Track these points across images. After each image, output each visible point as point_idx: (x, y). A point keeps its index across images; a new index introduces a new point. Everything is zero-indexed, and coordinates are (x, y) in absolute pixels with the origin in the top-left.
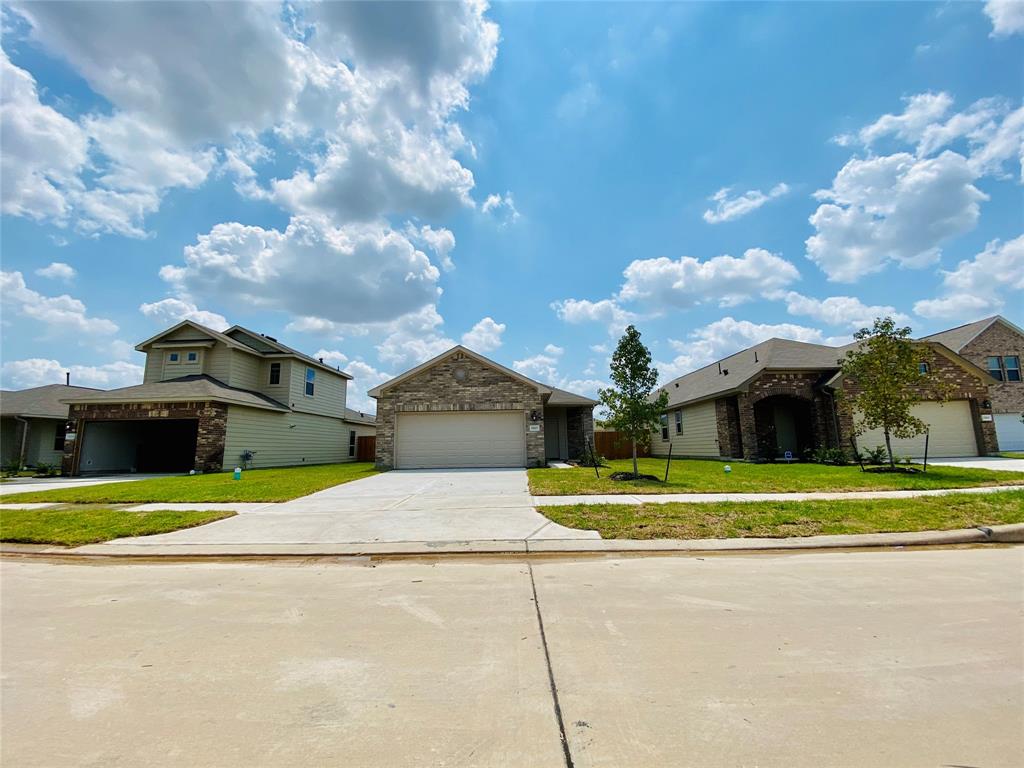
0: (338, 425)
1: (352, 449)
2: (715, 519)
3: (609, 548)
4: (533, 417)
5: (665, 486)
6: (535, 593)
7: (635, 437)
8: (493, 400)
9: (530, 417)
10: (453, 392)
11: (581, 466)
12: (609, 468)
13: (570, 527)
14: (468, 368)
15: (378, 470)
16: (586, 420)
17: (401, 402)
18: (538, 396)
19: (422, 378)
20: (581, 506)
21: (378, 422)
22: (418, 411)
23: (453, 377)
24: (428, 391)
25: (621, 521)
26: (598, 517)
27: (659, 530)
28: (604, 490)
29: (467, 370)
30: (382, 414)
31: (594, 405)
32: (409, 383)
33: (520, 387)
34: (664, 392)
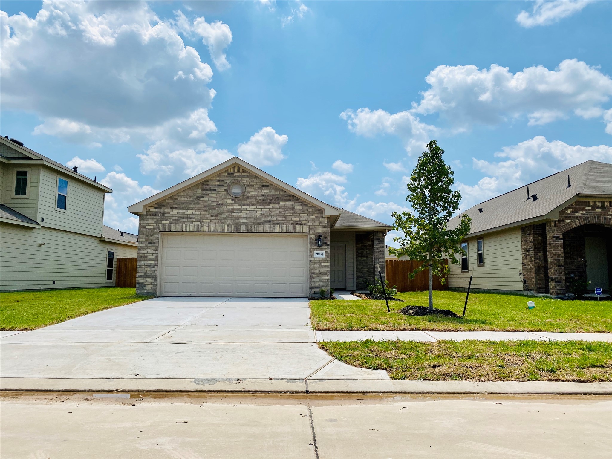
0: (95, 244)
1: (110, 273)
2: (516, 359)
3: (398, 390)
4: (319, 241)
5: (462, 323)
6: (314, 437)
7: (432, 267)
8: (273, 221)
9: (314, 241)
10: (228, 211)
11: (369, 298)
12: (402, 301)
13: (356, 366)
14: (246, 183)
15: (140, 297)
16: (377, 247)
17: (167, 220)
18: (324, 218)
19: (192, 193)
20: (368, 342)
21: (140, 243)
22: (186, 231)
23: (228, 193)
24: (199, 209)
25: (412, 360)
26: (387, 355)
27: (454, 371)
28: (395, 325)
29: (244, 186)
30: (145, 233)
31: (387, 230)
32: (177, 199)
33: (304, 208)
34: (466, 218)
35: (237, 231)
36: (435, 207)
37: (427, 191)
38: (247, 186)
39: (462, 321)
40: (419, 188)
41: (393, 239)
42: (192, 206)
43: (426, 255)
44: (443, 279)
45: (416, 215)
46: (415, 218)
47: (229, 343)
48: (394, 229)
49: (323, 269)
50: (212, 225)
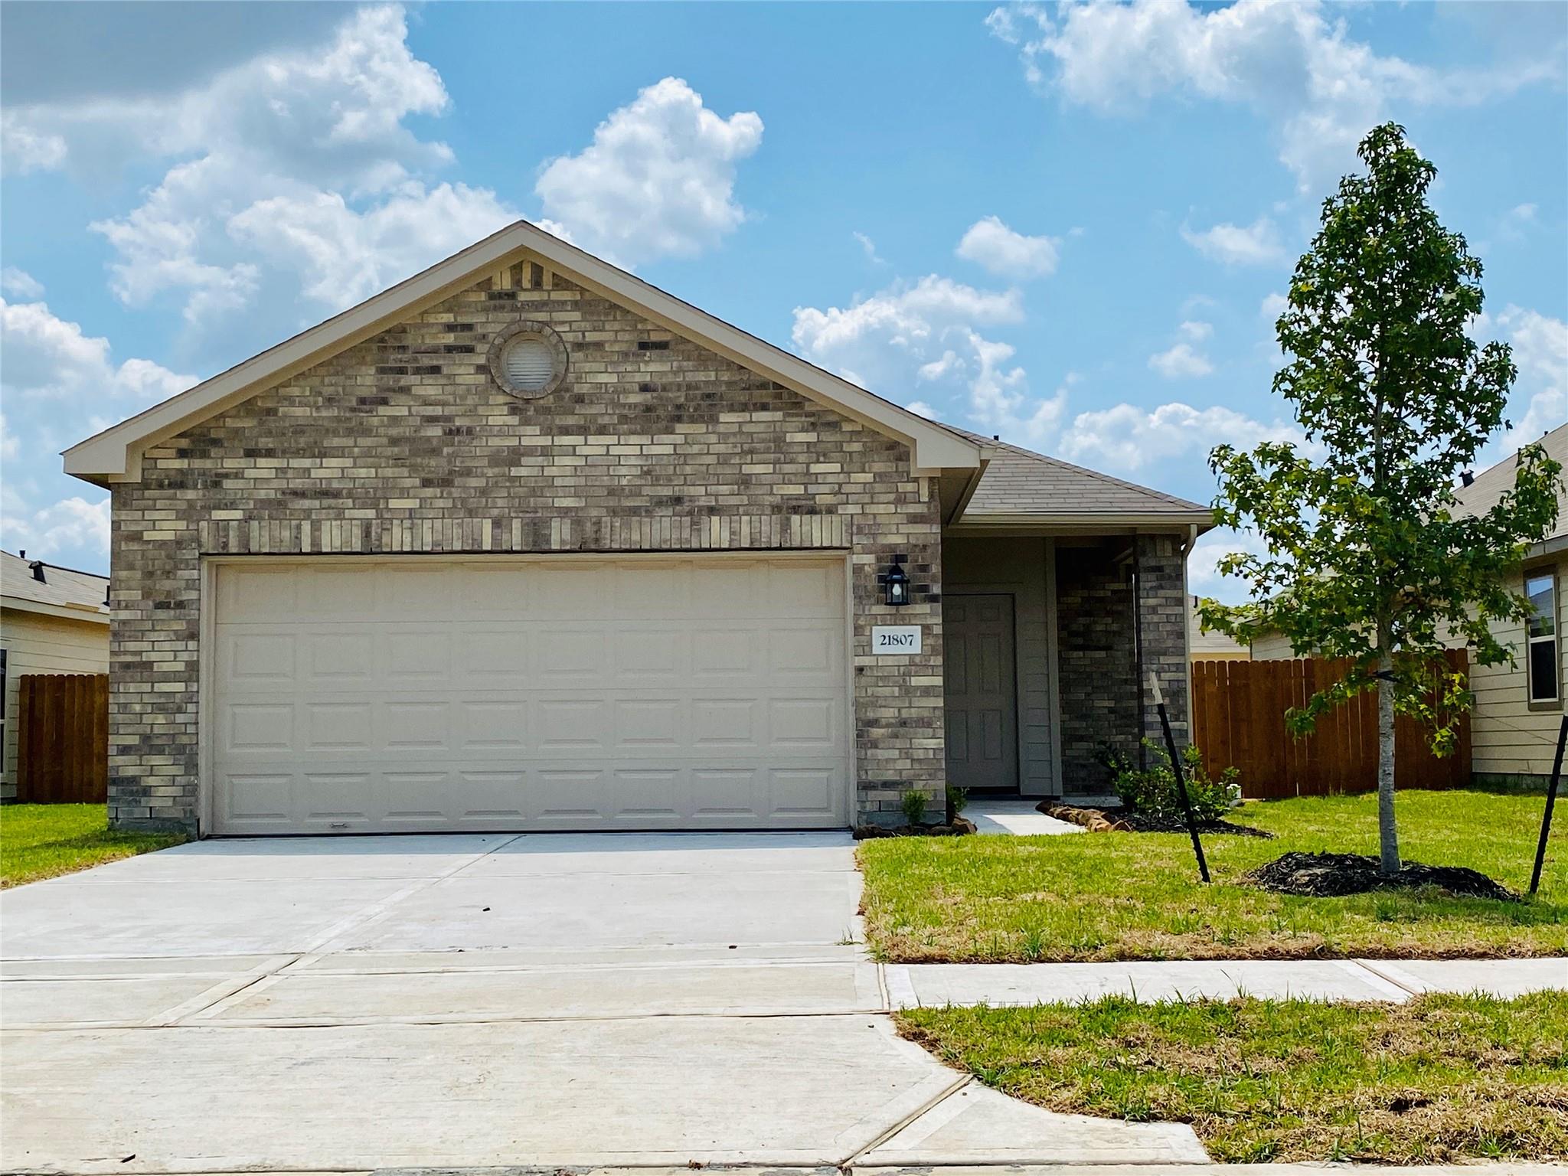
5: (1527, 922)
7: (1389, 684)
8: (692, 498)
9: (873, 583)
10: (495, 460)
11: (1121, 827)
12: (1263, 835)
13: (1059, 1108)
14: (569, 337)
15: (126, 840)
16: (1152, 602)
17: (231, 506)
18: (916, 480)
19: (335, 385)
20: (1114, 1008)
21: (118, 606)
22: (315, 549)
23: (493, 381)
24: (367, 453)
25: (1305, 1078)
26: (1195, 1060)
27: (1486, 1120)
28: (1232, 936)
29: (562, 349)
30: (139, 563)
31: (1194, 529)
32: (271, 412)
33: (823, 437)
34: (1536, 462)
35: (538, 545)
36: (1400, 419)
37: (1366, 350)
38: (573, 351)
39: (1528, 912)
40: (1327, 337)
41: (1219, 563)
42: (336, 442)
43: (1364, 630)
44: (1442, 734)
45: (1315, 453)
46: (1314, 467)
47: (515, 1019)
48: (1222, 522)
49: (916, 702)
50: (427, 524)
